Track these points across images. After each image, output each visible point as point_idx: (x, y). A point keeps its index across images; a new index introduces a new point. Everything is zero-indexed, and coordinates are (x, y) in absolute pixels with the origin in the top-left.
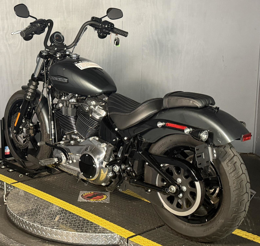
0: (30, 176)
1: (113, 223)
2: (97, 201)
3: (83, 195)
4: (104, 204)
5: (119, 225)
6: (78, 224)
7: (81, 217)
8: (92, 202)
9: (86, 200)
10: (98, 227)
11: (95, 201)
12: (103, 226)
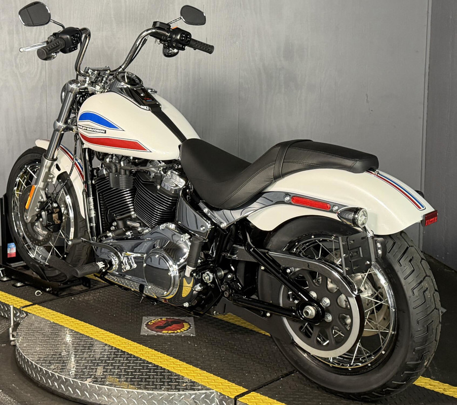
0: (53, 294)
1: (207, 371)
2: (174, 333)
3: (149, 323)
4: (187, 338)
5: (218, 375)
6: (146, 375)
7: (151, 363)
8: (165, 334)
9: (154, 333)
10: (182, 379)
11: (172, 334)
12: (190, 378)
